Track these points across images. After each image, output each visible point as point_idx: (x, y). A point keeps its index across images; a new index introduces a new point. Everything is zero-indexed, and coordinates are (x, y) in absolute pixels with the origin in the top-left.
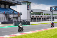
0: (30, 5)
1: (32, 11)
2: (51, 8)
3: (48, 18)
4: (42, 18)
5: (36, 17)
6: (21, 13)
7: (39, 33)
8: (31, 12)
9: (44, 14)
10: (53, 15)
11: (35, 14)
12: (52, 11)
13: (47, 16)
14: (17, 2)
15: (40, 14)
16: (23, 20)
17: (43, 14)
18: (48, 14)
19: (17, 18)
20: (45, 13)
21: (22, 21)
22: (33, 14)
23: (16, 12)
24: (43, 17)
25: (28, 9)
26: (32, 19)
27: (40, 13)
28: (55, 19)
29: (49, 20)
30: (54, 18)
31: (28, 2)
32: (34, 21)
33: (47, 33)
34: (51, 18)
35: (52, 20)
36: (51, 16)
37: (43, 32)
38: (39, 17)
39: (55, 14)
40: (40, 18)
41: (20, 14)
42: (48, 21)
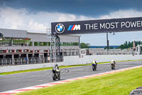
1: (1, 35)
3: (46, 55)
5: (13, 51)
11: (10, 45)
12: (57, 36)
13: (42, 50)
15: (22, 45)
17: (30, 45)
18: (45, 44)
20: (38, 41)
24: (32, 51)
26: (1, 57)
27: (22, 42)
29: (49, 58)
30: (61, 54)
32: (8, 64)
34: (54, 55)
35: (57, 61)
36: (55, 48)
38: (20, 51)
39: (65, 44)
42: (46, 62)
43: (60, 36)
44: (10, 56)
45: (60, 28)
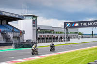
0: (36, 19)
1: (39, 28)
2: (65, 23)
3: (61, 38)
4: (54, 38)
5: (45, 36)
6: (24, 31)
7: (48, 58)
8: (38, 30)
9: (56, 33)
10: (68, 33)
11: (44, 33)
12: (67, 29)
13: (59, 35)
14: (18, 16)
15: (50, 33)
16: (27, 41)
17: (54, 33)
18: (61, 33)
19: (18, 38)
20: (57, 31)
21: (25, 41)
22: (40, 33)
23: (17, 29)
24: (54, 36)
25: (33, 26)
26: (39, 39)
27: (50, 31)
28: (71, 39)
29: (63, 40)
30: (69, 37)
31: (34, 16)
32: (43, 42)
33: (60, 58)
34: (66, 38)
35: (67, 41)
36: (66, 35)
37: (54, 56)
38: (49, 36)
39: (71, 33)
40: (50, 38)
41: (22, 33)
42: (61, 41)
43: (68, 29)
44: (44, 38)
45: (68, 25)
